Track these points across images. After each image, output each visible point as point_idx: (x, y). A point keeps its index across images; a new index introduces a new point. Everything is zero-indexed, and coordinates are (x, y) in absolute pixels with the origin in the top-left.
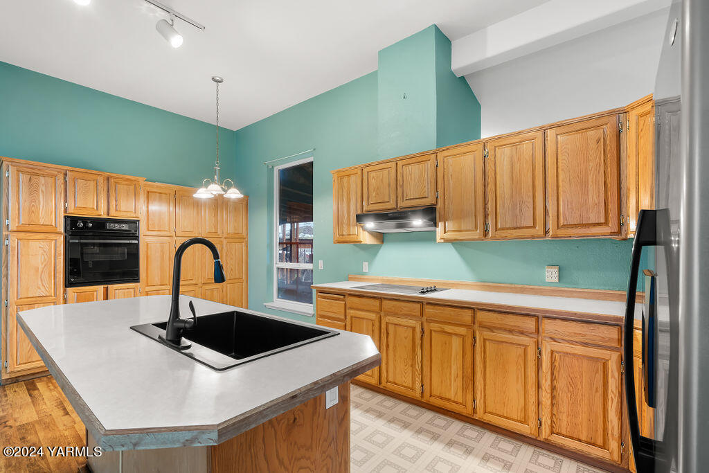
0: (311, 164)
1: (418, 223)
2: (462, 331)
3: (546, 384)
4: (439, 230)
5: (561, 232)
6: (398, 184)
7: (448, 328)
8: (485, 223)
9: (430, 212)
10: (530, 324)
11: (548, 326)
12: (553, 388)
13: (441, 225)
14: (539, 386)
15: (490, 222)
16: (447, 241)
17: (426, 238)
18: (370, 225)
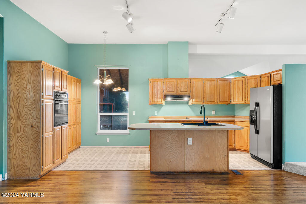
1: (186, 99)
6: (177, 87)
8: (204, 101)
9: (189, 96)
13: (191, 100)
16: (193, 104)
18: (169, 99)
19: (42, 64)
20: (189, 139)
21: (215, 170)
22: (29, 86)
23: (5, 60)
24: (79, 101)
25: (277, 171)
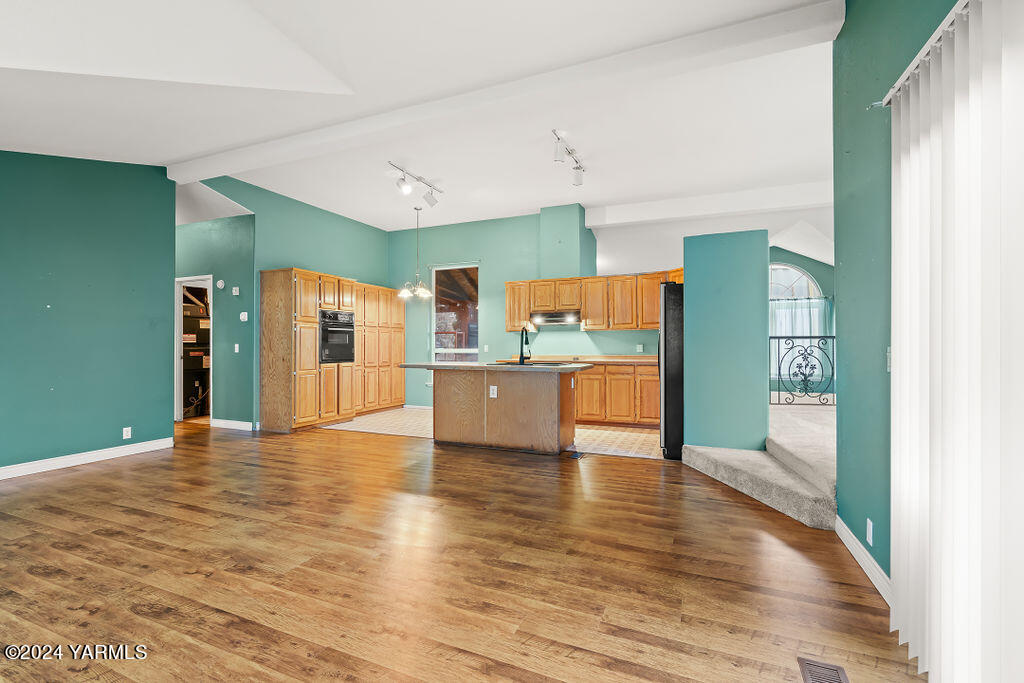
0: (477, 268)
1: (570, 319)
2: (600, 377)
3: (638, 395)
4: (583, 324)
5: (645, 326)
6: (556, 296)
7: (592, 377)
8: (609, 322)
9: (577, 313)
10: (631, 369)
11: (640, 369)
12: (641, 397)
13: (583, 321)
14: (635, 398)
15: (611, 320)
16: (587, 331)
17: (575, 328)
18: (538, 320)
19: (293, 272)
20: (492, 387)
21: (536, 447)
22: (281, 304)
23: (256, 270)
24: (400, 328)
25: (670, 463)
